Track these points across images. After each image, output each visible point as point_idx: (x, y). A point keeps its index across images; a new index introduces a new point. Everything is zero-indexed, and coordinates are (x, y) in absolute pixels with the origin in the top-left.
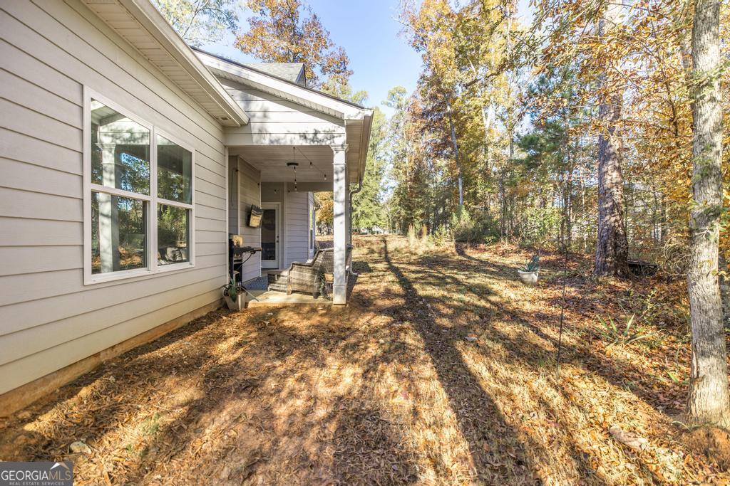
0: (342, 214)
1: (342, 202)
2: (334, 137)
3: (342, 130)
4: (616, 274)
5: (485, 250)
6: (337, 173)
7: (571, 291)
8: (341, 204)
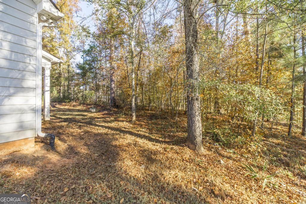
0: (49, 91)
1: (49, 87)
2: (46, 65)
3: (50, 63)
4: (114, 108)
5: (65, 105)
6: (47, 77)
7: (106, 112)
8: (48, 87)
